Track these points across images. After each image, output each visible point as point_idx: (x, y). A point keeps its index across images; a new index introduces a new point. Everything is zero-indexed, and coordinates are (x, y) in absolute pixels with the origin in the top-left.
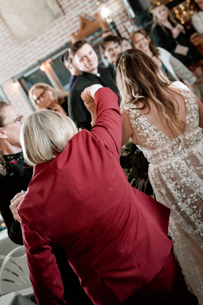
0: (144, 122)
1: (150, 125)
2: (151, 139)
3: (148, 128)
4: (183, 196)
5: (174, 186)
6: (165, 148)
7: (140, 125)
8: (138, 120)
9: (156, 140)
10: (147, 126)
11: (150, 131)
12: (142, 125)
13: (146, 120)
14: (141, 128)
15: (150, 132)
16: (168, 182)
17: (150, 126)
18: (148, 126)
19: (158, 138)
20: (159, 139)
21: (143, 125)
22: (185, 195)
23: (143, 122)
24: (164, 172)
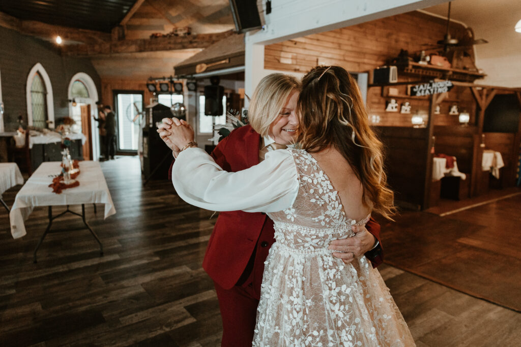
0: (324, 181)
1: (332, 188)
2: (328, 213)
3: (327, 193)
4: (345, 318)
5: (336, 295)
6: (339, 232)
7: (316, 186)
8: (314, 176)
9: (335, 217)
10: (326, 190)
11: (330, 200)
12: (319, 186)
13: (326, 180)
14: (316, 191)
15: (330, 202)
16: (327, 285)
17: (331, 191)
18: (328, 191)
19: (338, 215)
20: (340, 216)
21: (321, 186)
22: (348, 316)
23: (322, 181)
24: (325, 267)
